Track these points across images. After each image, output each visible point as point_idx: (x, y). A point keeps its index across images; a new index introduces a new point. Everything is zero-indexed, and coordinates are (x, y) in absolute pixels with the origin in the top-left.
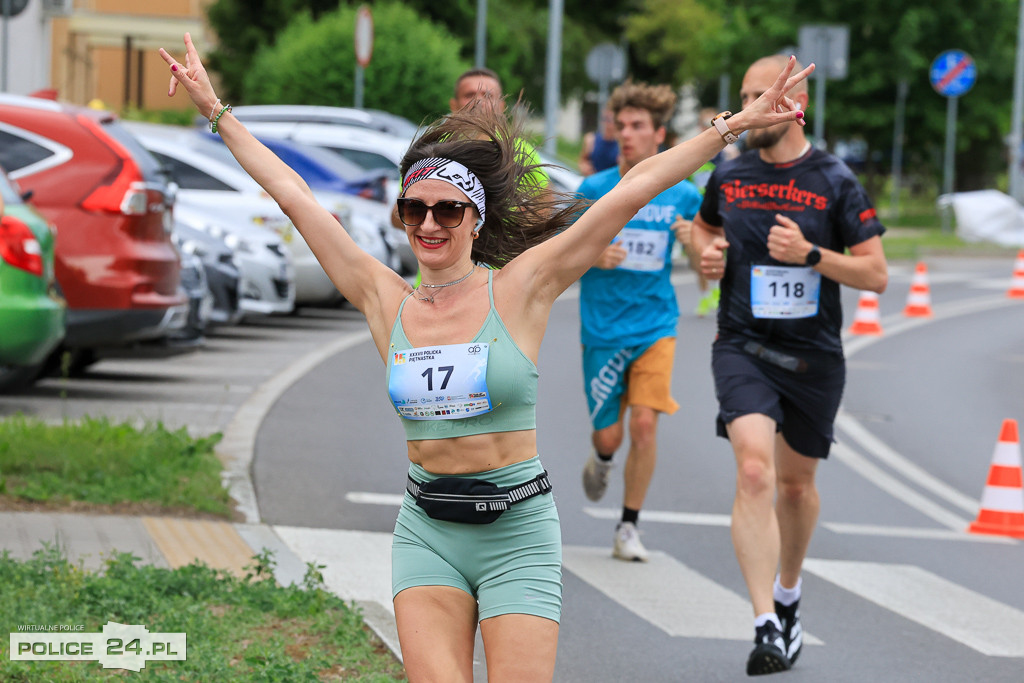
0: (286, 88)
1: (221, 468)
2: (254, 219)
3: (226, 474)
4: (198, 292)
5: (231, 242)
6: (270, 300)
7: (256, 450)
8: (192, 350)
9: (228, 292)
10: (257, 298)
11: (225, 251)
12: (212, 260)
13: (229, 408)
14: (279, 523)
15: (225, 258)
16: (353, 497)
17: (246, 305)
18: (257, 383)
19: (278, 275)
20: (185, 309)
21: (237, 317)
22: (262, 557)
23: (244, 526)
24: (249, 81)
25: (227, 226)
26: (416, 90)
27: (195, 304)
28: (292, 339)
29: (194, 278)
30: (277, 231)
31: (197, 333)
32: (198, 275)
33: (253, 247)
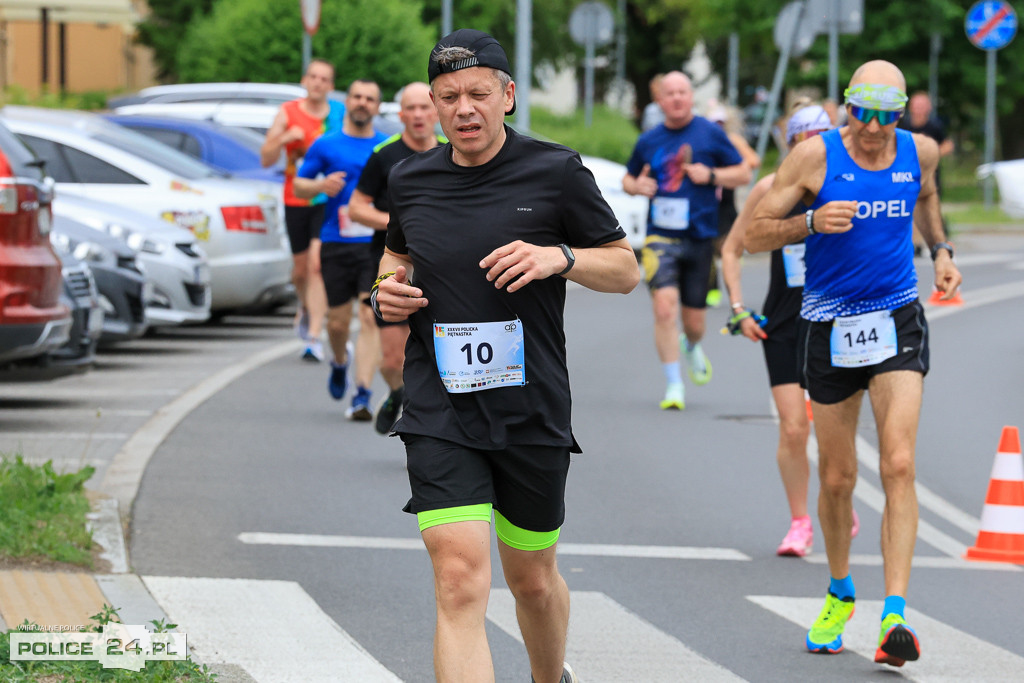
0: (223, 62)
1: (88, 509)
2: (163, 215)
3: (92, 516)
4: (84, 303)
5: (134, 243)
6: (182, 309)
7: (141, 485)
8: (81, 369)
9: (130, 300)
10: (167, 306)
11: (126, 253)
12: (109, 264)
13: (121, 436)
14: (151, 572)
15: (125, 261)
16: (245, 537)
17: (152, 314)
18: (155, 405)
19: (191, 279)
20: (68, 322)
21: (141, 328)
22: (104, 617)
23: (108, 577)
24: (184, 56)
25: (131, 225)
26: (371, 60)
27: (82, 316)
28: (210, 352)
29: (82, 284)
30: (191, 228)
31: (83, 350)
32: (86, 281)
33: (160, 248)
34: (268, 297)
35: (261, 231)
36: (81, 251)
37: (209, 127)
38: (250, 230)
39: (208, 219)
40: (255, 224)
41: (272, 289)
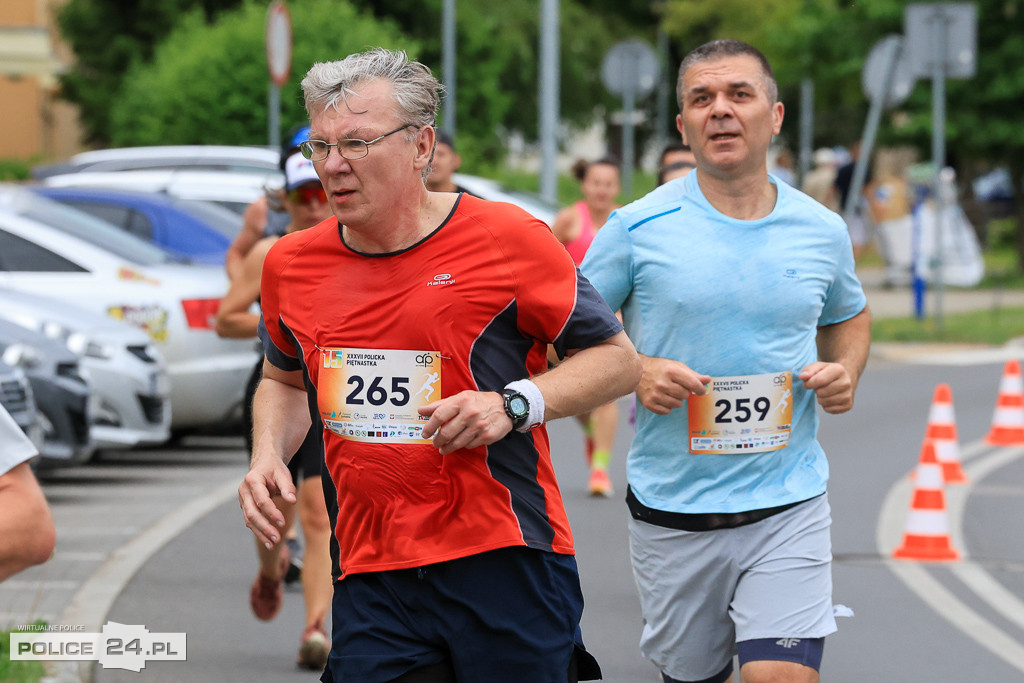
2: (110, 310)
4: (22, 419)
5: (76, 344)
6: (135, 427)
9: (72, 417)
10: (117, 424)
11: (65, 358)
12: (47, 372)
13: (70, 585)
15: (66, 368)
17: (99, 434)
18: (110, 546)
19: (146, 390)
21: (86, 452)
24: (119, 114)
25: (71, 322)
28: (171, 482)
29: (17, 396)
30: (144, 326)
32: (21, 392)
33: (107, 351)
36: (12, 356)
37: (161, 200)
39: (166, 315)
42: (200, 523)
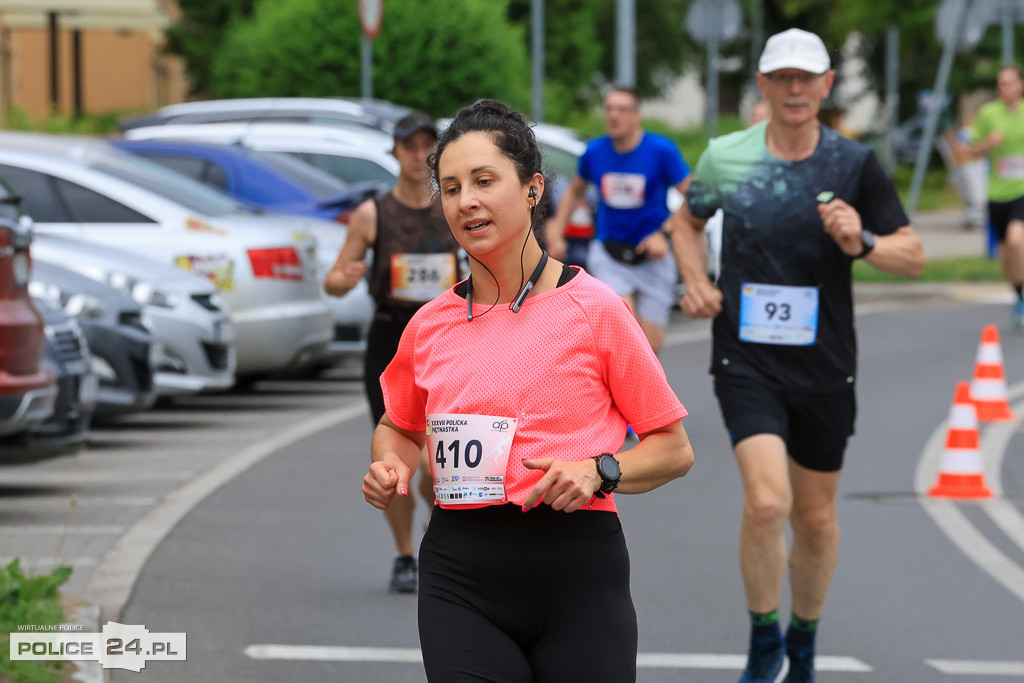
0: (266, 73)
1: (61, 619)
2: (177, 260)
4: (74, 368)
5: (141, 294)
6: (200, 373)
7: (135, 589)
8: (72, 449)
9: (134, 365)
10: (182, 371)
11: (129, 307)
12: (109, 321)
13: (116, 530)
15: (129, 317)
16: (254, 651)
17: (163, 381)
18: (161, 491)
19: (210, 337)
20: (52, 392)
21: (150, 398)
24: (220, 67)
25: (136, 272)
26: (445, 67)
27: (69, 386)
28: (237, 426)
29: (70, 346)
30: (211, 276)
31: (72, 427)
32: (75, 342)
33: (172, 299)
34: (305, 358)
35: (297, 278)
36: (75, 306)
37: (234, 150)
38: (284, 276)
39: (232, 264)
40: (289, 269)
41: (311, 348)
42: (257, 467)
